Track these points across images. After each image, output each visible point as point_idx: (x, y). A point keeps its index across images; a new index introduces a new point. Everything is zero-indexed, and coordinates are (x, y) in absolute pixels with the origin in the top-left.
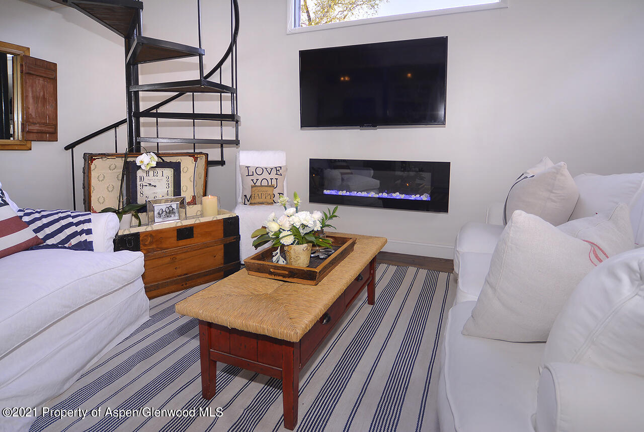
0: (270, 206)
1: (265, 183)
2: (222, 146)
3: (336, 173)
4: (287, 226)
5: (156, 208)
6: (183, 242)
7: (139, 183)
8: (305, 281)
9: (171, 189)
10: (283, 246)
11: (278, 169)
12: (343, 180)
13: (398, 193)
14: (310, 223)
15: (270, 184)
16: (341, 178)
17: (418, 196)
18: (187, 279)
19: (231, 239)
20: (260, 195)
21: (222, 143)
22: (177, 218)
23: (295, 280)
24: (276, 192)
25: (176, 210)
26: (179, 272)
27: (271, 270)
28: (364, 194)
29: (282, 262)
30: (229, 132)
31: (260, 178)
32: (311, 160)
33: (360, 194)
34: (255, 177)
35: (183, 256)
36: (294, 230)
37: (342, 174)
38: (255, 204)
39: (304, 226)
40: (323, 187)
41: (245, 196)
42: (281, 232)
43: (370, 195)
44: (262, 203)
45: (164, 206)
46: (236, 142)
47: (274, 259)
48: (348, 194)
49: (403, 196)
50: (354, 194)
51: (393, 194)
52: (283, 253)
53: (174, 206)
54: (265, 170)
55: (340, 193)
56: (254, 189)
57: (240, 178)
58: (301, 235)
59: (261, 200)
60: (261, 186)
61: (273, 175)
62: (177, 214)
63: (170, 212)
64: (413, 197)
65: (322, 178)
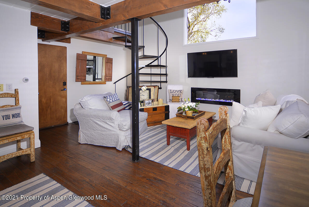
0: (178, 103)
1: (176, 95)
2: (161, 83)
3: (201, 92)
4: (186, 106)
5: (146, 102)
6: (154, 112)
7: (140, 95)
8: (191, 119)
9: (148, 97)
10: (185, 111)
11: (180, 91)
12: (204, 94)
13: (222, 100)
14: (192, 106)
15: (178, 96)
16: (203, 94)
17: (229, 101)
18: (155, 123)
19: (167, 112)
20: (175, 99)
21: (161, 82)
22: (151, 105)
23: (189, 119)
24: (180, 98)
25: (151, 103)
26: (153, 120)
27: (183, 117)
28: (210, 100)
29: (185, 115)
30: (163, 79)
31: (175, 94)
32: (192, 88)
33: (209, 100)
34: (173, 93)
35: (154, 116)
36: (188, 107)
37: (203, 92)
38: (173, 102)
39: (191, 106)
40: (196, 97)
41: (170, 99)
42: (185, 108)
43: (212, 100)
44: (176, 102)
45: (148, 101)
46: (166, 82)
47: (183, 114)
48: (205, 99)
49: (224, 101)
50: (207, 99)
51: (221, 100)
52: (185, 113)
53: (150, 102)
54: (176, 91)
55: (202, 99)
56: (173, 97)
57: (168, 94)
58: (190, 109)
59: (175, 101)
60: (175, 96)
61: (179, 93)
62: (151, 104)
63: (149, 103)
64: (228, 101)
65: (195, 94)
